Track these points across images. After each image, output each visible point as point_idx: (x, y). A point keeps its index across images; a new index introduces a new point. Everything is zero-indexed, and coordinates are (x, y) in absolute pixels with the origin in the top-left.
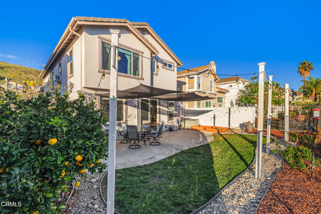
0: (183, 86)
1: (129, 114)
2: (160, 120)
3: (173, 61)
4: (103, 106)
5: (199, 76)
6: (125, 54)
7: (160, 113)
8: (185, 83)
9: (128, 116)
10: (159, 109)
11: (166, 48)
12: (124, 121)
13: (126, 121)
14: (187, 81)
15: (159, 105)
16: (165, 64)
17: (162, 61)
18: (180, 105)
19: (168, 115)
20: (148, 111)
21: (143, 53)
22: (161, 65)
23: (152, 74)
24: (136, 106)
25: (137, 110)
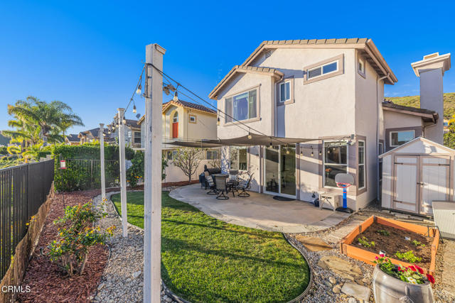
1: (252, 163)
2: (299, 180)
7: (299, 167)
9: (251, 166)
10: (300, 161)
12: (247, 171)
13: (249, 171)
15: (298, 153)
16: (314, 73)
17: (304, 73)
18: (428, 151)
19: (322, 175)
20: (278, 162)
21: (261, 85)
22: (301, 80)
23: (283, 104)
24: (257, 155)
25: (259, 160)
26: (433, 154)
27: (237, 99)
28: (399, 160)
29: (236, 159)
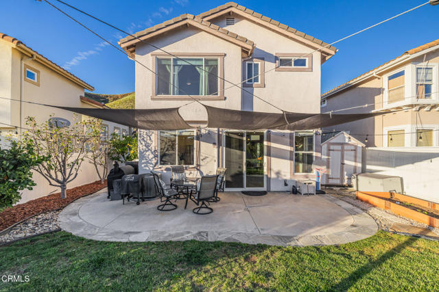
0: (376, 98)
1: (203, 155)
2: (270, 169)
3: (308, 51)
4: (164, 144)
5: (423, 64)
6: (194, 66)
7: (269, 155)
8: (379, 91)
9: (201, 158)
10: (269, 148)
11: (281, 30)
12: (195, 165)
13: (198, 165)
14: (385, 86)
15: (269, 140)
16: (285, 62)
17: (276, 58)
18: (347, 141)
19: (293, 160)
20: (242, 150)
21: (225, 55)
22: (273, 65)
23: (251, 86)
24: (214, 144)
25: (216, 150)
26: (350, 142)
27: (179, 63)
28: (332, 147)
29: (173, 149)
